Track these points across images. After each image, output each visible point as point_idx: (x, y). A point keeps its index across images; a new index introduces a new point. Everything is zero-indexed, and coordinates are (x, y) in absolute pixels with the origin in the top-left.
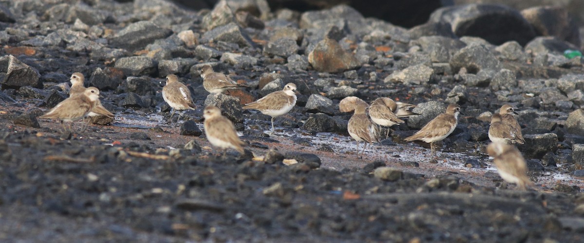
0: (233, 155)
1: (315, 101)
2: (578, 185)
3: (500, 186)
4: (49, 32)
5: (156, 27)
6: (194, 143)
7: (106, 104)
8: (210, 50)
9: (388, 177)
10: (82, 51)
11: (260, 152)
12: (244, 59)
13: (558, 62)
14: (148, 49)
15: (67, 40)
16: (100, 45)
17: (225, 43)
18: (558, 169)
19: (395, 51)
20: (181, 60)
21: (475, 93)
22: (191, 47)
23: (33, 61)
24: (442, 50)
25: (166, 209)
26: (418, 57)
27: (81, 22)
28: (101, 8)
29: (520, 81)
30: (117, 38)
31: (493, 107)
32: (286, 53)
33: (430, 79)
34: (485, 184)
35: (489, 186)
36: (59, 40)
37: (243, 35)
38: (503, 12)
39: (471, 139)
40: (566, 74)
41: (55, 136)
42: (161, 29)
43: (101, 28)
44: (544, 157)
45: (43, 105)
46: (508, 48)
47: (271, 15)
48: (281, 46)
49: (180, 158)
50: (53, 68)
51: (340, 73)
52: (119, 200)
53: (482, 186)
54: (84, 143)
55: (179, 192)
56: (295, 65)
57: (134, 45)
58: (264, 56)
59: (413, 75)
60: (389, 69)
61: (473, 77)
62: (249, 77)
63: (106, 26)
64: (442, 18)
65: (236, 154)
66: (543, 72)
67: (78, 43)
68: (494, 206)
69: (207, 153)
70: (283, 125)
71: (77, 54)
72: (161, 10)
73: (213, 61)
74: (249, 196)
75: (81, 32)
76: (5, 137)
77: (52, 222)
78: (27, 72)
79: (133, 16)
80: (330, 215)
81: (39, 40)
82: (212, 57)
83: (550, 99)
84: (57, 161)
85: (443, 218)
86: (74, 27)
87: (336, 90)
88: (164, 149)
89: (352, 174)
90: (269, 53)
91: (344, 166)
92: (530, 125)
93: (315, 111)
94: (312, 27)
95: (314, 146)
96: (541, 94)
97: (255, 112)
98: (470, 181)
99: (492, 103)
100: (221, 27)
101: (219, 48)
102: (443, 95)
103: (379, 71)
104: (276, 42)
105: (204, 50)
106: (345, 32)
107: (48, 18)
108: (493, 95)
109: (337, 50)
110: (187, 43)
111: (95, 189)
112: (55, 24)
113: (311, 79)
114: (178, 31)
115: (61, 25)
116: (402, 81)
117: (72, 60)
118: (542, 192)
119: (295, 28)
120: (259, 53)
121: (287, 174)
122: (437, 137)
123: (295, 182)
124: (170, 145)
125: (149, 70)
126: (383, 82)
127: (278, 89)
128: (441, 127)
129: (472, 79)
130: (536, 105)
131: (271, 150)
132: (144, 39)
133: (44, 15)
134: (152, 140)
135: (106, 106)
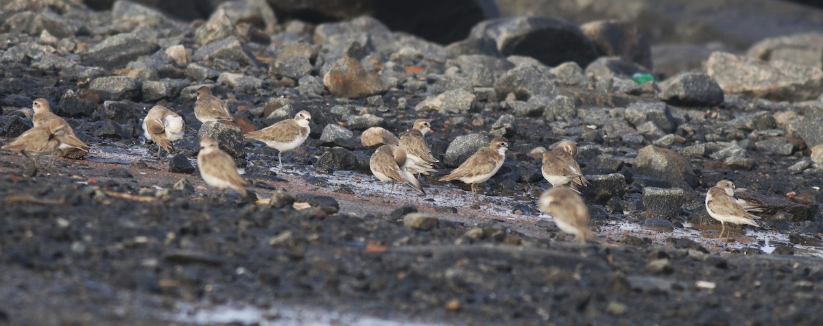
0: (233, 196)
1: (332, 132)
2: (649, 237)
3: (556, 238)
4: (10, 45)
5: (139, 41)
6: (186, 182)
7: (78, 133)
8: (205, 70)
9: (420, 225)
10: (50, 69)
11: (265, 194)
12: (245, 80)
13: (625, 87)
14: (129, 68)
15: (31, 56)
16: (71, 62)
17: (223, 61)
18: (625, 217)
19: (428, 72)
20: (169, 81)
21: (526, 125)
22: (182, 66)
24: (485, 72)
25: (152, 262)
26: (456, 80)
27: (48, 34)
28: (73, 17)
29: (580, 110)
30: (92, 53)
31: (547, 141)
32: (297, 74)
33: (471, 106)
34: (538, 234)
35: (542, 237)
36: (21, 55)
37: (245, 51)
38: (559, 27)
39: (520, 180)
40: (635, 102)
41: (17, 171)
42: (145, 43)
43: (73, 42)
44: (608, 203)
45: (3, 134)
46: (564, 70)
47: (279, 27)
48: (291, 65)
49: (169, 201)
50: (14, 90)
51: (362, 99)
52: (95, 250)
53: (534, 238)
54: (52, 180)
55: (167, 242)
56: (307, 88)
57: (112, 62)
58: (269, 78)
59: (450, 102)
60: (422, 94)
61: (523, 105)
62: (252, 102)
63: (78, 39)
64: (485, 33)
66: (607, 100)
67: (45, 59)
68: (549, 261)
69: (201, 194)
70: (293, 161)
71: (43, 73)
72: (145, 20)
73: (209, 83)
74: (253, 248)
75: (49, 46)
77: (14, 277)
79: (112, 27)
80: (350, 271)
82: (207, 78)
83: (615, 133)
84: (20, 203)
85: (488, 276)
86: (40, 40)
87: (358, 119)
88: (149, 189)
89: (377, 221)
90: (276, 73)
91: (366, 211)
92: (591, 164)
93: (331, 144)
94: (327, 42)
95: (330, 186)
96: (605, 126)
97: (260, 145)
98: (519, 231)
99: (546, 137)
100: (218, 41)
101: (216, 66)
102: (486, 126)
103: (409, 97)
104: (284, 61)
105: (197, 69)
106: (368, 49)
107: (8, 29)
108: (546, 127)
109: (358, 70)
110: (177, 60)
111: (66, 237)
112: (17, 36)
113: (327, 106)
114: (166, 46)
115: (23, 37)
116: (437, 109)
117: (37, 80)
118: (606, 245)
119: (307, 44)
120: (264, 74)
121: (298, 220)
122: (478, 176)
123: (308, 230)
124: (156, 184)
125: (130, 93)
126: (414, 110)
127: (287, 117)
128: (484, 164)
129: (522, 107)
130: (599, 139)
131: (279, 191)
132: (124, 56)
133: (4, 24)
134: (135, 177)
135: (79, 135)
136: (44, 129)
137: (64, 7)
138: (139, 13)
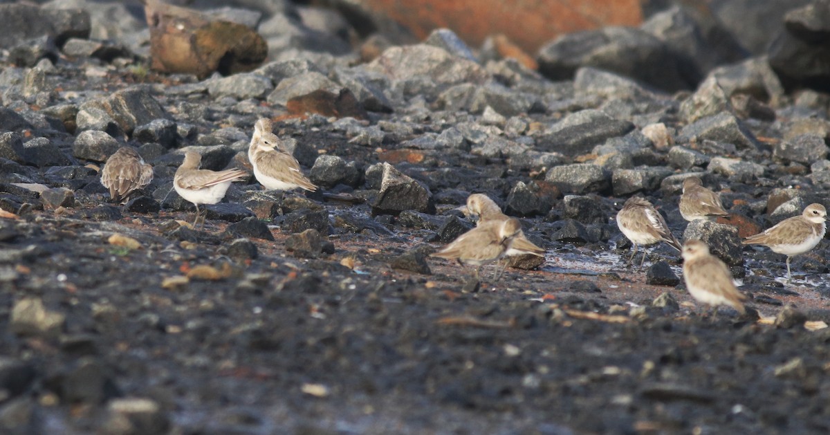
0: (728, 314)
4: (445, 127)
5: (608, 118)
6: (668, 297)
7: (532, 237)
8: (692, 154)
10: (496, 155)
11: (769, 311)
12: (743, 167)
14: (596, 153)
15: (471, 139)
16: (522, 147)
17: (715, 143)
20: (647, 169)
22: (662, 149)
23: (421, 172)
25: (624, 399)
27: (493, 112)
28: (524, 90)
30: (548, 135)
32: (809, 158)
36: (459, 139)
37: (742, 129)
41: (454, 286)
42: (616, 121)
43: (524, 121)
45: (436, 239)
47: (786, 99)
48: (801, 147)
49: (646, 321)
50: (451, 183)
52: (553, 385)
54: (499, 297)
55: (644, 373)
56: (822, 176)
57: (574, 146)
58: (774, 163)
62: (752, 194)
63: (531, 117)
65: (733, 313)
67: (489, 143)
69: (687, 312)
70: (804, 268)
71: (487, 161)
72: (616, 92)
73: (696, 171)
74: (753, 380)
75: (494, 127)
76: (377, 289)
77: (450, 420)
78: (410, 189)
79: (574, 102)
81: (428, 139)
82: (695, 165)
84: (457, 325)
86: (483, 119)
88: (621, 307)
90: (782, 157)
97: (762, 249)
100: (708, 118)
101: (706, 150)
104: (793, 142)
105: (682, 154)
107: (442, 106)
110: (656, 142)
111: (516, 368)
112: (454, 115)
114: (642, 124)
115: (462, 116)
117: (480, 171)
119: (822, 120)
120: (767, 158)
121: (811, 344)
123: (823, 357)
124: (630, 300)
125: (597, 185)
127: (797, 213)
131: (787, 307)
132: (589, 138)
133: (437, 100)
134: (604, 292)
135: (532, 239)
136: (486, 231)
137: (513, 77)
138: (607, 84)
